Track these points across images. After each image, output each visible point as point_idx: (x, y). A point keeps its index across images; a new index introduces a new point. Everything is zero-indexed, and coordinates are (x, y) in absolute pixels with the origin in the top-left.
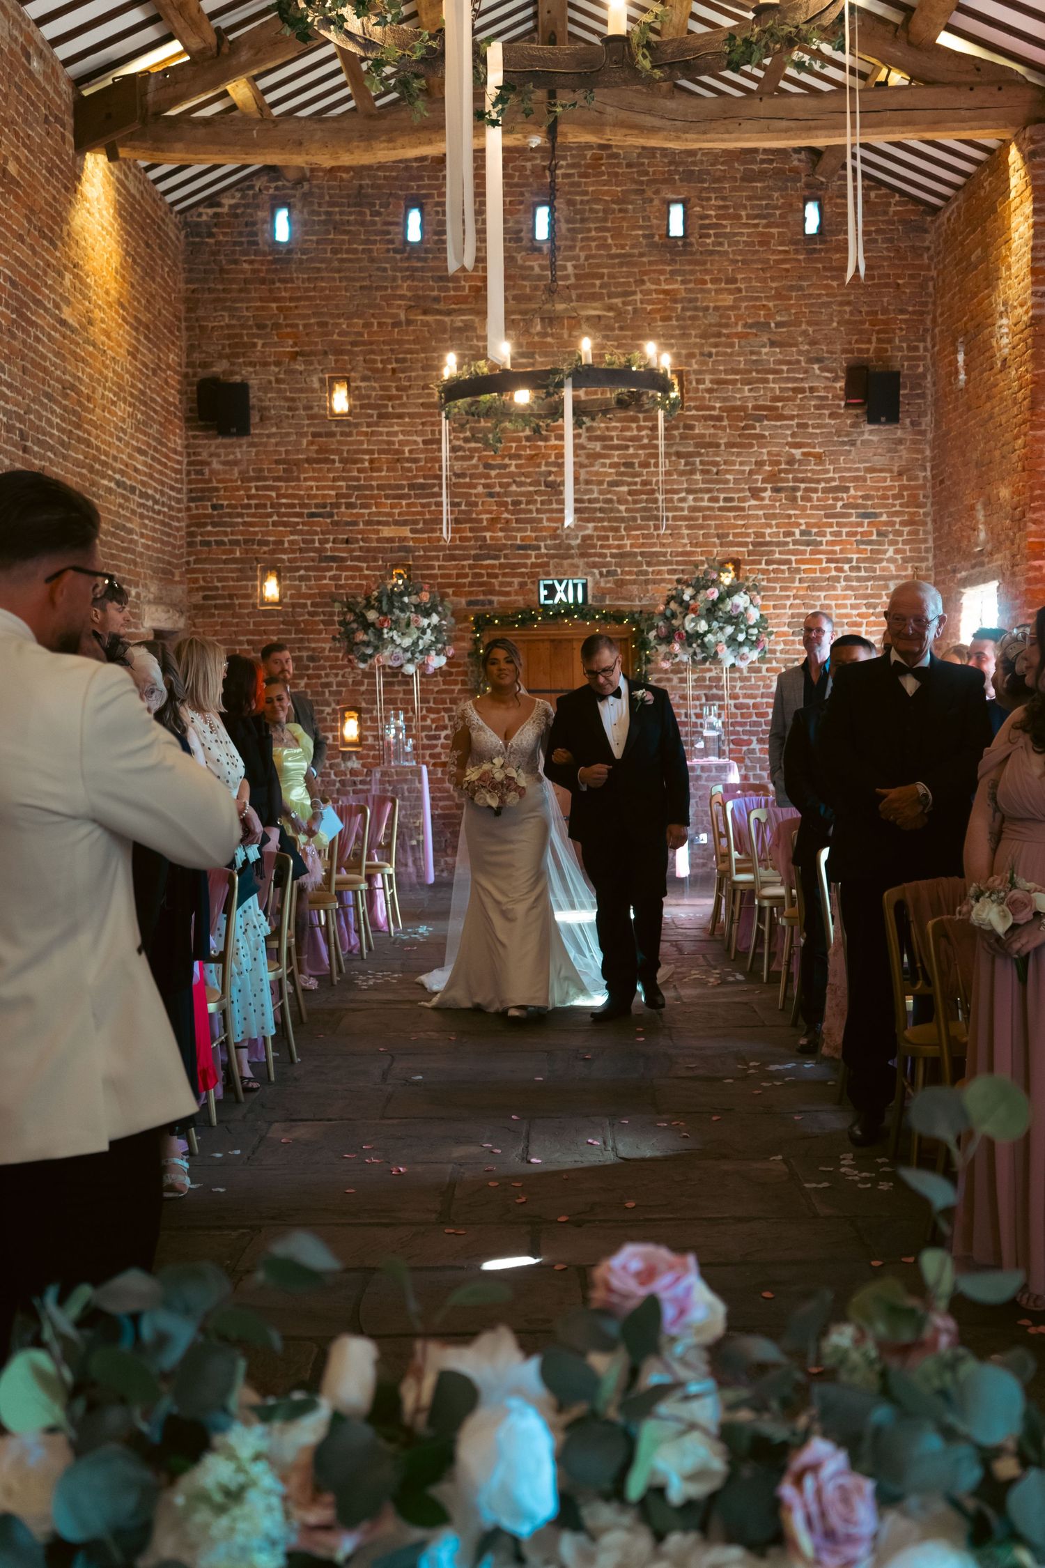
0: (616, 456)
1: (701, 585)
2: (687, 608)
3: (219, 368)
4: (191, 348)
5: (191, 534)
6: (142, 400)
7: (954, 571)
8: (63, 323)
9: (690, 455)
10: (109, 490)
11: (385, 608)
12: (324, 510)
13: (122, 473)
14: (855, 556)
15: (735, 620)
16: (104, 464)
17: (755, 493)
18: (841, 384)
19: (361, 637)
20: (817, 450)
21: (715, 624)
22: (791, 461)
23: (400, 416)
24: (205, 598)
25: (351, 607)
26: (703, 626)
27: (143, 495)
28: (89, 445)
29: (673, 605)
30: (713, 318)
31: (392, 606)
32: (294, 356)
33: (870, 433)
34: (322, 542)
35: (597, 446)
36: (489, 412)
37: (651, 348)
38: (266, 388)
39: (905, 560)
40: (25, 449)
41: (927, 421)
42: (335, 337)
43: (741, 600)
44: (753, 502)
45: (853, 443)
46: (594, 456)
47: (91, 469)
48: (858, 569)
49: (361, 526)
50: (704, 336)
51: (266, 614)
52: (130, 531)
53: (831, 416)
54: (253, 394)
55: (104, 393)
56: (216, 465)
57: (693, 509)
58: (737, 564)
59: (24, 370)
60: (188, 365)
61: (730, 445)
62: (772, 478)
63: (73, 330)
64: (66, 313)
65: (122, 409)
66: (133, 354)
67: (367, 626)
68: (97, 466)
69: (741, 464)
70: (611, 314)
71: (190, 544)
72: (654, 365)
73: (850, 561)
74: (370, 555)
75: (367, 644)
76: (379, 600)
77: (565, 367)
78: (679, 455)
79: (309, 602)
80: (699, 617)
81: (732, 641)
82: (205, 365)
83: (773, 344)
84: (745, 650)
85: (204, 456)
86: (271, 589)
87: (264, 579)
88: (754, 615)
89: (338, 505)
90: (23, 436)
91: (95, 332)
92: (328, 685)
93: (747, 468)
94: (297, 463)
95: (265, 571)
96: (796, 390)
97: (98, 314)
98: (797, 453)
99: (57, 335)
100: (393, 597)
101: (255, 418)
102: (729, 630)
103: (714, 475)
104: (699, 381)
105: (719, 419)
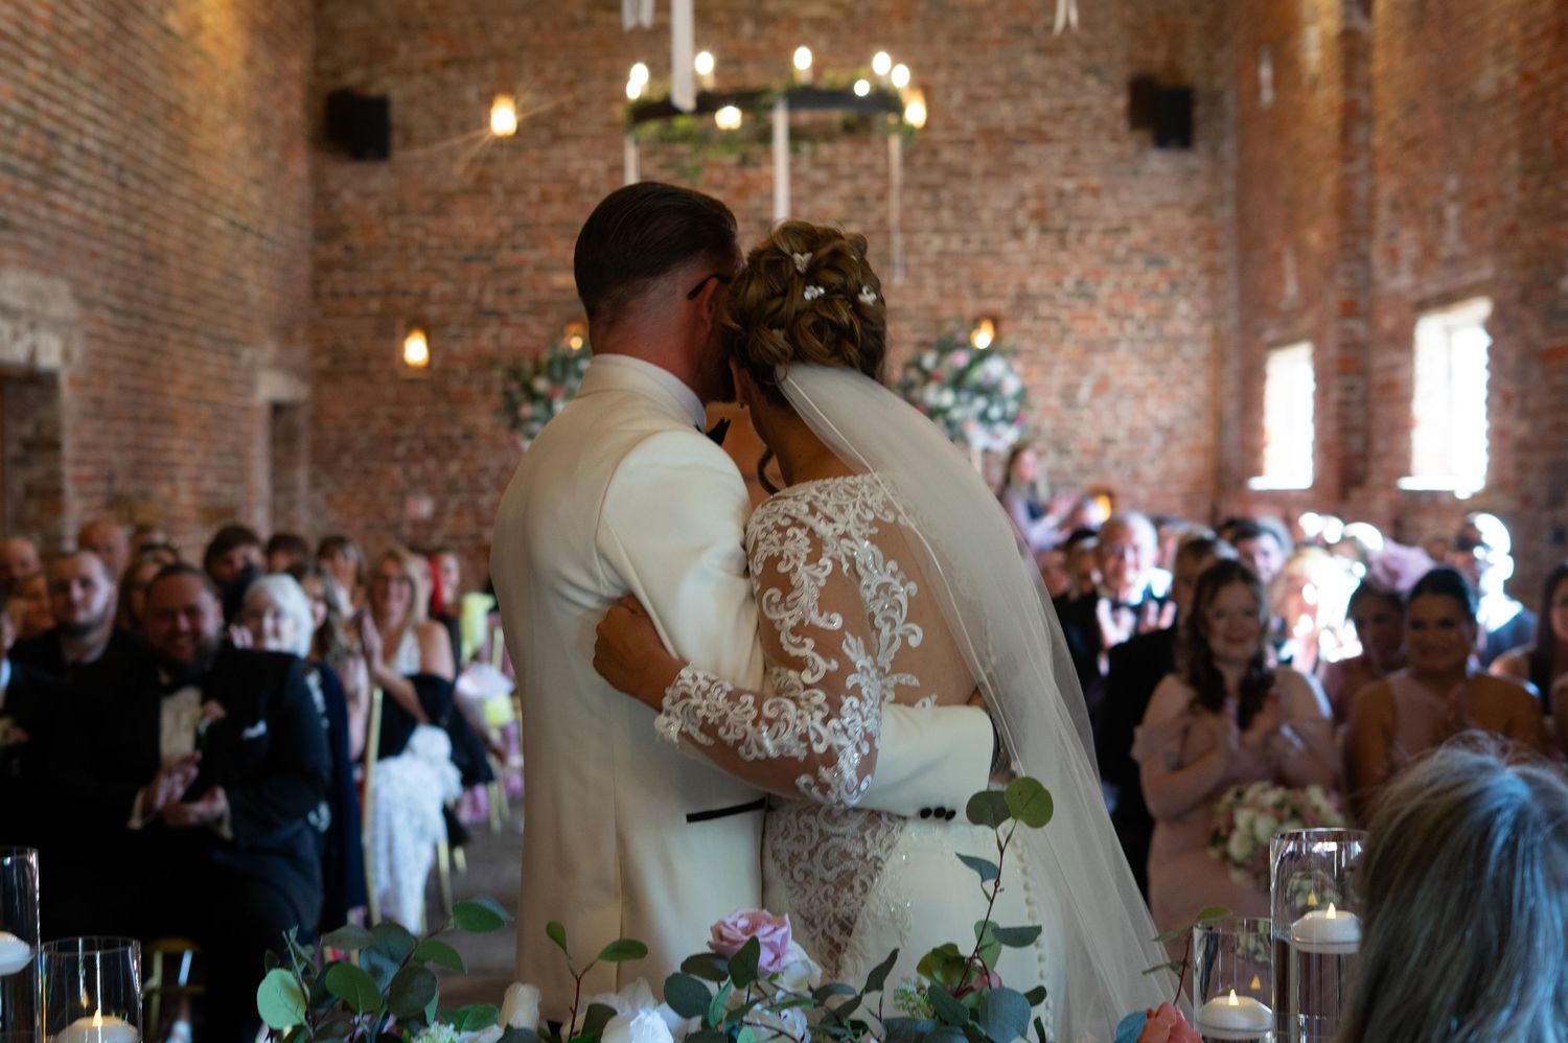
0: (845, 188)
1: (945, 347)
2: (928, 376)
3: (353, 77)
4: (319, 54)
5: (316, 283)
6: (260, 119)
7: (1259, 332)
8: (167, 31)
9: (933, 189)
10: (218, 232)
11: (558, 372)
12: (483, 252)
13: (236, 209)
14: (1140, 312)
15: (989, 391)
16: (215, 200)
17: (1018, 234)
18: (1121, 102)
19: (527, 410)
20: (1095, 181)
21: (964, 396)
22: (1061, 194)
23: (577, 137)
24: (336, 361)
25: (515, 373)
26: (947, 398)
27: (261, 236)
28: (194, 174)
29: (914, 374)
30: (963, 20)
31: (565, 371)
32: (446, 64)
33: (1160, 162)
34: (481, 292)
35: (821, 176)
36: (686, 137)
37: (881, 62)
38: (411, 101)
39: (1205, 318)
40: (123, 185)
41: (1228, 148)
42: (498, 40)
43: (995, 368)
44: (1012, 246)
45: (1136, 173)
46: (817, 188)
47: (199, 207)
48: (1141, 327)
49: (528, 272)
50: (955, 40)
51: (411, 381)
52: (242, 280)
53: (1114, 139)
54: (397, 113)
55: (215, 113)
56: (348, 197)
57: (942, 254)
58: (996, 321)
59: (123, 91)
60: (318, 73)
61: (987, 174)
62: (1039, 215)
63: (178, 38)
64: (173, 21)
65: (235, 132)
66: (249, 62)
67: (533, 397)
68: (206, 203)
69: (997, 199)
70: (836, 15)
71: (316, 296)
72: (884, 83)
73: (1131, 317)
74: (539, 309)
75: (534, 419)
76: (551, 364)
77: (778, 85)
78: (924, 187)
79: (462, 368)
80: (943, 387)
81: (984, 417)
82: (336, 74)
83: (1040, 50)
84: (1000, 428)
85: (333, 184)
86: (416, 350)
87: (406, 335)
88: (1011, 385)
89: (497, 247)
90: (121, 168)
91: (205, 41)
92: (484, 470)
93: (1006, 203)
94: (450, 197)
95: (409, 328)
96: (1068, 109)
97: (209, 19)
98: (1069, 185)
99: (159, 46)
100: (568, 362)
101: (396, 138)
102: (980, 403)
103: (966, 212)
104: (949, 96)
105: (970, 143)
